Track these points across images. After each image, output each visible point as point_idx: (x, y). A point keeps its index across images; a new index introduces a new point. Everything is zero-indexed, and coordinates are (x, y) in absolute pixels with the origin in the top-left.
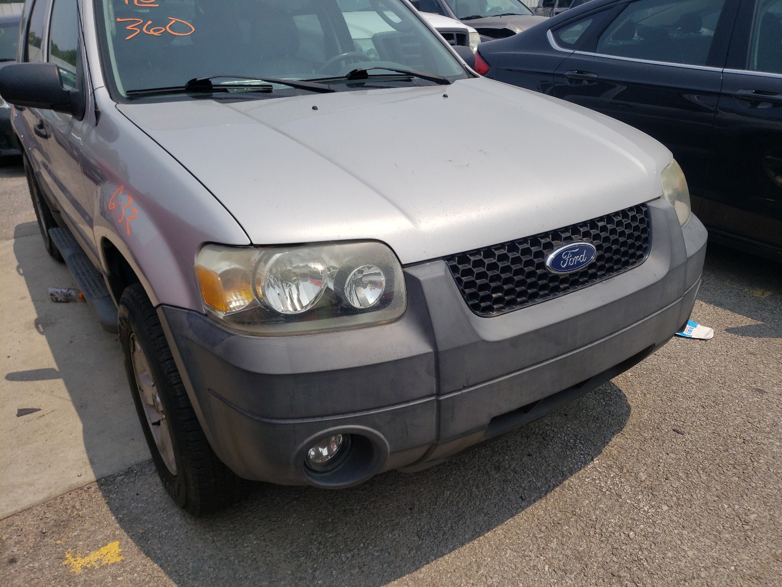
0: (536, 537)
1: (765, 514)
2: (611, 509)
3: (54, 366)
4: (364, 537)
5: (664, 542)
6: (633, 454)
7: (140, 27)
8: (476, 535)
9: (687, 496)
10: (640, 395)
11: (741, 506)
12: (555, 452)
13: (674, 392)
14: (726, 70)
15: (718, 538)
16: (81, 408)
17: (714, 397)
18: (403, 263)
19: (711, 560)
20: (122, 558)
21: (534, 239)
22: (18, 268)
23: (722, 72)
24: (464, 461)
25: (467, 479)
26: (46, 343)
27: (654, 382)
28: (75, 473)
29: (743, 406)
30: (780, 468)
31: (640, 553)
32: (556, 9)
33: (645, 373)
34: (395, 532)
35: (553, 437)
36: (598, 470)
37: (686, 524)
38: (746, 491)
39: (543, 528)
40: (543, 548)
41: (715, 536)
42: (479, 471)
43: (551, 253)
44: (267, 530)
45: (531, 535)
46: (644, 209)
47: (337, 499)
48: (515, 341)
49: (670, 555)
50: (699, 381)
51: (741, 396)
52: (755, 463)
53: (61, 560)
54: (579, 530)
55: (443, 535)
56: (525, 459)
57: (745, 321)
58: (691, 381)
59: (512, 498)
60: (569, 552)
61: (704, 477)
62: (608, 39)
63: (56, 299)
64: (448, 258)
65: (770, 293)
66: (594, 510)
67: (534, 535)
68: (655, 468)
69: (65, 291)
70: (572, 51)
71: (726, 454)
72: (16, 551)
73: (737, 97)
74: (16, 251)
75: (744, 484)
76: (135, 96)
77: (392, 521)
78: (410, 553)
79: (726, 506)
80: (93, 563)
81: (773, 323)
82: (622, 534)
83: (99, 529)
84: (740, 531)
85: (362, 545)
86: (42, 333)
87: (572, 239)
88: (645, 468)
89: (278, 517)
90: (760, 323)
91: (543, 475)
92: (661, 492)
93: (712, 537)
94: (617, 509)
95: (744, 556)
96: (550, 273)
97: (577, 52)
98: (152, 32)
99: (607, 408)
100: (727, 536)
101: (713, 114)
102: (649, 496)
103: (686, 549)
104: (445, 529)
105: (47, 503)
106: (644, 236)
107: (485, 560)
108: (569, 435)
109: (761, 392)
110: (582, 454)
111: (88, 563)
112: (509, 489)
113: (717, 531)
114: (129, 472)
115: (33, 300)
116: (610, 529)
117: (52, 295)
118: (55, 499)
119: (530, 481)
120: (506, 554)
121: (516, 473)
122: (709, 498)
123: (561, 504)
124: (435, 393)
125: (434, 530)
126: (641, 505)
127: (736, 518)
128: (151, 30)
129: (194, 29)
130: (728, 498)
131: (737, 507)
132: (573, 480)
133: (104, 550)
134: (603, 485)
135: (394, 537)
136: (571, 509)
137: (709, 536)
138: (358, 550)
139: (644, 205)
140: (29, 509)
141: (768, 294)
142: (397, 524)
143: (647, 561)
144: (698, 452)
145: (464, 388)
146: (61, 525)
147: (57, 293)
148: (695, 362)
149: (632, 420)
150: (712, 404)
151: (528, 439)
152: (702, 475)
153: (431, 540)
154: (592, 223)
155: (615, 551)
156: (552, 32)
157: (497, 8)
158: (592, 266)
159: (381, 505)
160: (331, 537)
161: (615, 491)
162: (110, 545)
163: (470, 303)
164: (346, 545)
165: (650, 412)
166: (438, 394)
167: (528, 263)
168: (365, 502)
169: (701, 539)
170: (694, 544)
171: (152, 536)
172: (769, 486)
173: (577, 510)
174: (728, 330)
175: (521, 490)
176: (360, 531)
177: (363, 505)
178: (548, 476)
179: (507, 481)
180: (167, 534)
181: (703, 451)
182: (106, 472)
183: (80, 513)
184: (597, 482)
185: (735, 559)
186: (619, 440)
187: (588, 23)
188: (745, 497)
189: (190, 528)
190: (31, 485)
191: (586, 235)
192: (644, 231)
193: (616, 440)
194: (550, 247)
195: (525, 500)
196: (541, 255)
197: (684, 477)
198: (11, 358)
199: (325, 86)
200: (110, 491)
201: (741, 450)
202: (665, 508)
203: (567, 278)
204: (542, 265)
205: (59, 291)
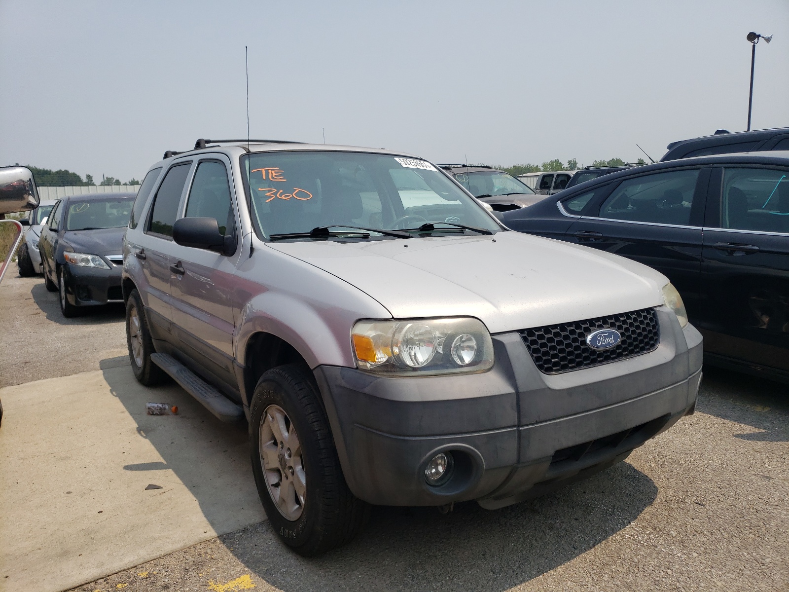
0: (590, 573)
1: (778, 558)
2: (650, 555)
3: (161, 460)
4: (448, 573)
5: (697, 577)
6: (664, 519)
7: (275, 194)
8: (540, 572)
9: (713, 547)
10: (664, 480)
11: (758, 553)
12: (597, 517)
13: (693, 477)
14: (705, 228)
15: (741, 573)
16: (193, 488)
17: (728, 481)
18: (491, 332)
19: (736, 588)
20: (254, 585)
21: (578, 324)
22: (111, 391)
23: (702, 230)
24: (523, 523)
25: (527, 535)
26: (150, 443)
27: (675, 471)
28: (201, 531)
29: (754, 488)
30: (787, 528)
31: (678, 583)
32: (552, 191)
33: (666, 464)
34: (473, 569)
35: (594, 507)
36: (635, 530)
37: (714, 565)
38: (761, 544)
39: (595, 567)
40: (597, 580)
41: (739, 573)
42: (536, 530)
43: (589, 335)
44: (368, 569)
45: (586, 572)
46: (652, 312)
47: (421, 548)
48: (571, 391)
49: (702, 585)
50: (714, 470)
51: (751, 480)
52: (767, 526)
53: (205, 587)
54: (625, 569)
55: (513, 572)
56: (574, 522)
57: (749, 429)
58: (707, 470)
59: (566, 547)
60: (618, 583)
61: (726, 535)
62: (609, 208)
63: (153, 412)
64: (521, 331)
65: (769, 409)
66: (636, 555)
67: (588, 571)
68: (683, 528)
69: (160, 405)
70: (579, 217)
71: (742, 519)
72: (167, 581)
73: (716, 248)
74: (106, 379)
75: (759, 539)
76: (274, 239)
77: (470, 562)
78: (488, 583)
79: (746, 554)
80: (232, 588)
81: (774, 430)
82: (661, 571)
83: (230, 567)
84: (758, 569)
85: (448, 578)
86: (145, 437)
87: (603, 327)
88: (675, 528)
89: (375, 560)
90: (763, 431)
91: (590, 532)
92: (691, 544)
93: (737, 573)
94: (654, 555)
95: (762, 585)
96: (590, 349)
97: (583, 217)
98: (283, 198)
99: (637, 488)
100: (748, 572)
101: (699, 262)
102: (680, 547)
103: (716, 581)
104: (514, 568)
105: (185, 550)
106: (654, 331)
107: (550, 588)
108: (607, 506)
109: (768, 478)
110: (620, 519)
111: (228, 588)
112: (563, 542)
113: (740, 569)
114: (245, 530)
115: (131, 414)
116: (651, 568)
117: (149, 408)
118: (190, 547)
119: (579, 537)
120: (567, 583)
121: (566, 531)
122: (731, 548)
123: (607, 551)
124: (516, 424)
125: (505, 568)
126: (675, 553)
127: (754, 561)
128: (283, 196)
129: (312, 196)
130: (746, 548)
131: (754, 554)
132: (617, 536)
133: (239, 580)
134: (640, 539)
135: (473, 573)
136: (616, 555)
137: (734, 573)
138: (445, 581)
139: (651, 309)
140: (170, 554)
141: (767, 409)
142: (474, 565)
143: (684, 589)
144: (718, 517)
145: (537, 423)
146: (199, 565)
147: (153, 407)
148: (709, 457)
149: (661, 495)
150: (727, 486)
151: (573, 508)
152: (723, 534)
153: (504, 575)
154: (616, 317)
155: (657, 583)
156: (562, 202)
157: (504, 189)
158: (618, 347)
159: (458, 553)
160: (421, 573)
161: (652, 543)
162: (242, 577)
163: (537, 364)
164: (435, 578)
165: (674, 491)
166: (519, 425)
167: (575, 340)
168: (445, 550)
169: (727, 575)
170: (722, 578)
171: (275, 572)
172: (779, 540)
173: (622, 556)
174: (736, 436)
175: (573, 542)
176: (445, 569)
177: (444, 553)
178: (593, 533)
179: (560, 536)
180: (286, 571)
181: (723, 517)
182: (226, 530)
183: (213, 556)
184: (636, 537)
185: (756, 587)
186: (650, 509)
187: (590, 196)
188: (761, 548)
189: (304, 567)
190: (168, 538)
191: (612, 325)
192: (654, 327)
193: (648, 509)
194: (588, 331)
195: (576, 549)
196: (582, 335)
197: (709, 534)
198: (125, 454)
199: (407, 234)
200: (233, 543)
201: (755, 517)
202: (695, 555)
203: (602, 353)
204: (584, 342)
205: (156, 405)
